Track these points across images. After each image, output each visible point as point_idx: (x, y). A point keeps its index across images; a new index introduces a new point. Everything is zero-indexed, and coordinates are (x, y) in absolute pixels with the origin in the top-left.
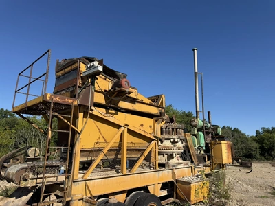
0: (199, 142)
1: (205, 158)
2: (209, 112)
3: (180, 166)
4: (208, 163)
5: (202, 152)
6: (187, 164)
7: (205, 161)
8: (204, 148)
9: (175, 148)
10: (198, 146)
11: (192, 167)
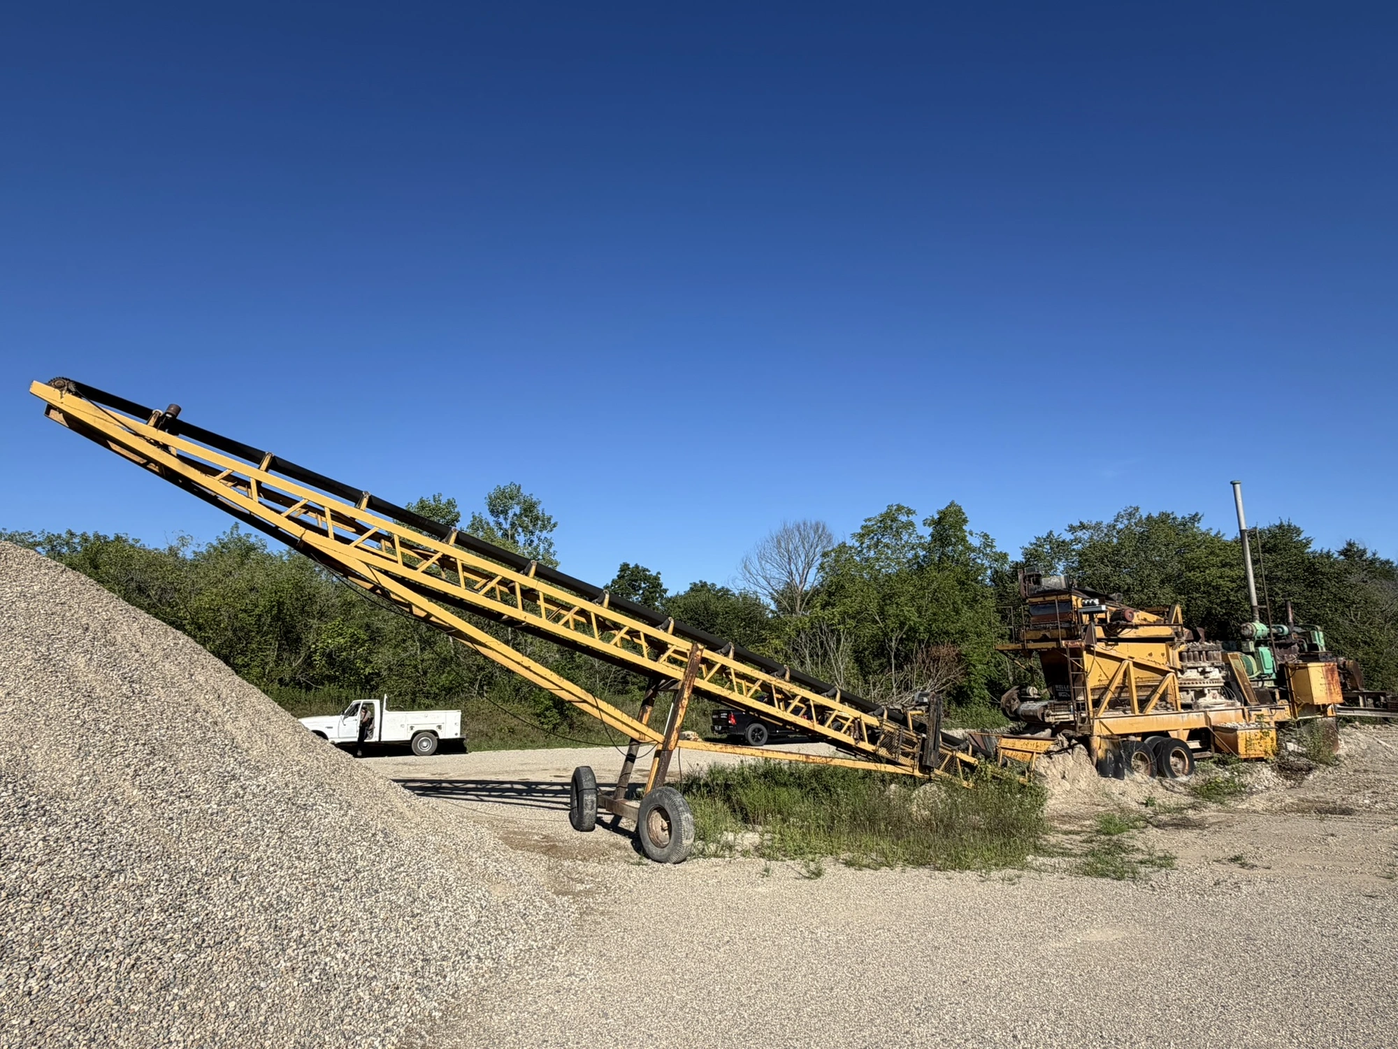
0: (1260, 667)
1: (1273, 695)
3: (1217, 707)
4: (1283, 703)
5: (1268, 684)
6: (1233, 705)
7: (1274, 700)
8: (1274, 676)
9: (1206, 680)
10: (1258, 673)
11: (1243, 710)
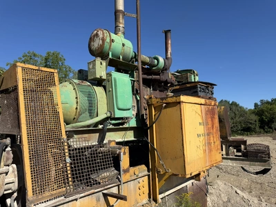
8: (133, 123)
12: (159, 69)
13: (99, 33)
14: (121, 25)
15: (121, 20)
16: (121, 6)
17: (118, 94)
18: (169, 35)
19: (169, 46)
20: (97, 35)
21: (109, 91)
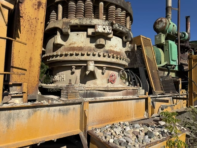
2: (187, 18)
4: (183, 93)
5: (173, 75)
6: (134, 92)
7: (177, 89)
10: (165, 63)
11: (147, 99)
12: (185, 39)
13: (163, 20)
14: (170, 15)
15: (170, 12)
16: (170, 4)
17: (173, 52)
18: (189, 19)
19: (189, 26)
20: (161, 21)
21: (166, 50)
